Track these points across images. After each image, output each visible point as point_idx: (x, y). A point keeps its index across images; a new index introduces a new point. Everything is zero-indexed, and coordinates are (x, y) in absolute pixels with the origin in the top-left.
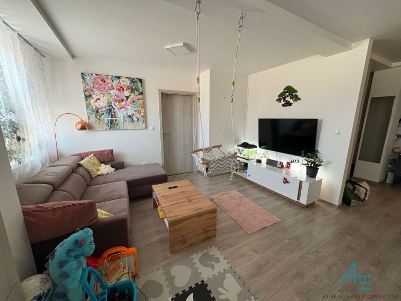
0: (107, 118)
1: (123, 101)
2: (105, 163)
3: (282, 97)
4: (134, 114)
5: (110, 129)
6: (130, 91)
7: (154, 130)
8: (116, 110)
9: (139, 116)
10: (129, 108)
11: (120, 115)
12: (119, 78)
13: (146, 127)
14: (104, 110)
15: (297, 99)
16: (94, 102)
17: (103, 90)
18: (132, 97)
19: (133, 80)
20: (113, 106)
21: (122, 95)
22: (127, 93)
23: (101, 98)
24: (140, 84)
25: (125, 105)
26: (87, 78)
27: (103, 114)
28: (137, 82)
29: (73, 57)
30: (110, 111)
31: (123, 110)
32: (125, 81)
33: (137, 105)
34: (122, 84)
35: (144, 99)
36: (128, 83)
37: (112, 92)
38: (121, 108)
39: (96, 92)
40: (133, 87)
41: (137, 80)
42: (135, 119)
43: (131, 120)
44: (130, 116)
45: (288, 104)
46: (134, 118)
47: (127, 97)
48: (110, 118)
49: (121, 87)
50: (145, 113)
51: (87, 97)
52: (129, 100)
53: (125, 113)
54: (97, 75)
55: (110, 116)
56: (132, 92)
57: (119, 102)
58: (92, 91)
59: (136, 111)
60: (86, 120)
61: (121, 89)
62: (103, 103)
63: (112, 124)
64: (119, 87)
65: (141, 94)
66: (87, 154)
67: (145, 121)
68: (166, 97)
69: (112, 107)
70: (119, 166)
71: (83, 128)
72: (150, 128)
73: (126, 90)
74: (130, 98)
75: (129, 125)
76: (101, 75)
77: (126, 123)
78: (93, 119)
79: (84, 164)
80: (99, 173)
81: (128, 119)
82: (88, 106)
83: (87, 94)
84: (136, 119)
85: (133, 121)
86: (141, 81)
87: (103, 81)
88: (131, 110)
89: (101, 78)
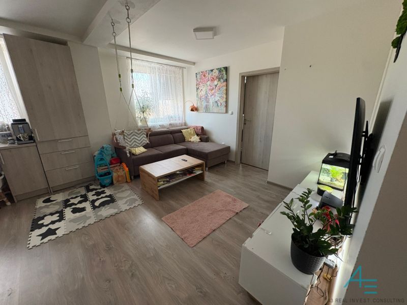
0: (204, 104)
1: (213, 89)
2: (198, 135)
4: (219, 100)
5: (205, 112)
6: (218, 80)
8: (209, 97)
9: (222, 102)
10: (217, 95)
12: (212, 71)
13: (227, 112)
14: (204, 97)
16: (200, 92)
17: (204, 83)
18: (219, 85)
19: (220, 70)
20: (208, 94)
21: (213, 84)
22: (216, 82)
23: (203, 89)
24: (224, 73)
25: (214, 92)
26: (198, 76)
27: (203, 100)
28: (223, 71)
29: (195, 64)
30: (206, 98)
31: (213, 96)
32: (215, 73)
33: (221, 92)
34: (214, 75)
37: (208, 83)
39: (201, 85)
40: (220, 76)
41: (222, 69)
44: (216, 102)
47: (216, 86)
48: (206, 104)
49: (213, 78)
50: (227, 98)
51: (197, 89)
52: (217, 88)
54: (202, 72)
55: (206, 102)
56: (219, 81)
57: (211, 91)
59: (220, 97)
60: (195, 106)
61: (213, 80)
63: (207, 109)
65: (225, 81)
67: (227, 106)
71: (192, 110)
72: (230, 112)
73: (216, 79)
75: (215, 109)
76: (204, 72)
77: (214, 107)
78: (199, 104)
81: (216, 105)
82: (197, 94)
83: (197, 87)
84: (220, 104)
85: (218, 106)
86: (226, 69)
87: (204, 76)
88: (217, 97)
89: (204, 74)
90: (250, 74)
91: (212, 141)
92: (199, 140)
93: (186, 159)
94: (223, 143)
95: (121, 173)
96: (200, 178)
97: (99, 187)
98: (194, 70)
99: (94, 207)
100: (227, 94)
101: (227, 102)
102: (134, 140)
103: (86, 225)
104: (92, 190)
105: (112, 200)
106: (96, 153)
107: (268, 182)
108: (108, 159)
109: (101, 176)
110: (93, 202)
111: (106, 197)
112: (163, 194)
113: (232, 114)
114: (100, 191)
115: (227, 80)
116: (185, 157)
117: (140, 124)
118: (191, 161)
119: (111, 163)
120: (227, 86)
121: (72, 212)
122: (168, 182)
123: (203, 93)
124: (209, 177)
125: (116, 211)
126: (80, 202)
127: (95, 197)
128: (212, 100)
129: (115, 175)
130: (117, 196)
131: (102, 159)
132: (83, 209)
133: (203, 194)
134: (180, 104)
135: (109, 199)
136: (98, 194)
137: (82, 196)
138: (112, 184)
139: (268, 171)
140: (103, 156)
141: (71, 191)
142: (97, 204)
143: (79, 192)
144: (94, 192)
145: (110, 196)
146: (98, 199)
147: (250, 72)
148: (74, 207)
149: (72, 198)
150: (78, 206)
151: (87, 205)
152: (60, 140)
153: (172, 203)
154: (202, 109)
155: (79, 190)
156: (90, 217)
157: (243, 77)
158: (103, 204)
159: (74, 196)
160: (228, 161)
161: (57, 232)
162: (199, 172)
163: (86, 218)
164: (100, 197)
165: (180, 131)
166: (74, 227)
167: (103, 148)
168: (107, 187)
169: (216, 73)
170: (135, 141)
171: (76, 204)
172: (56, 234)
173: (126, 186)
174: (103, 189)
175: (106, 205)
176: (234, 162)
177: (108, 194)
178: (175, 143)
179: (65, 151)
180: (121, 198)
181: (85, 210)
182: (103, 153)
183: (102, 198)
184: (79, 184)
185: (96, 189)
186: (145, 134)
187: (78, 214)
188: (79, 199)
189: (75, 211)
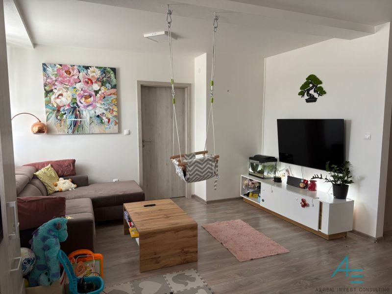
0: (69, 119)
1: (90, 97)
2: (65, 177)
3: (304, 90)
4: (104, 113)
5: (73, 132)
6: (100, 84)
8: (81, 108)
9: (110, 116)
10: (98, 105)
11: (87, 114)
12: (87, 68)
13: (120, 131)
14: (67, 108)
15: (322, 92)
16: (55, 98)
17: (67, 84)
18: (103, 91)
19: (104, 70)
20: (79, 103)
21: (90, 89)
22: (96, 87)
23: (64, 94)
24: (113, 75)
25: (93, 102)
26: (49, 69)
27: (65, 113)
28: (109, 73)
29: (35, 45)
30: (74, 109)
31: (90, 108)
32: (94, 72)
33: (108, 102)
34: (91, 75)
35: (117, 94)
36: (98, 73)
37: (78, 86)
38: (88, 106)
39: (59, 86)
40: (105, 79)
41: (109, 70)
42: (105, 120)
43: (99, 121)
44: (98, 116)
45: (312, 99)
46: (104, 118)
47: (97, 92)
48: (74, 119)
49: (89, 79)
50: (119, 111)
51: (48, 93)
52: (98, 95)
53: (93, 112)
54: (61, 65)
55: (74, 116)
56: (102, 85)
57: (86, 98)
58: (54, 85)
59: (106, 110)
60: (44, 121)
61: (89, 82)
62: (65, 100)
63: (76, 127)
64: (87, 80)
65: (114, 87)
66: (43, 165)
67: (118, 123)
68: (147, 91)
69: (77, 105)
70: (82, 181)
71: (40, 131)
73: (96, 82)
74: (100, 92)
75: (96, 128)
76: (65, 66)
77: (93, 125)
78: (53, 120)
79: (40, 176)
80: (57, 189)
81: (96, 121)
82: (48, 103)
83: (47, 88)
84: (107, 120)
85: (102, 122)
86: (115, 71)
87: (68, 72)
88: (100, 109)
89: (66, 69)
92: (75, 185)
100: (118, 105)
113: (129, 134)
115: (116, 87)
154: (62, 129)
157: (143, 87)
169: (96, 73)
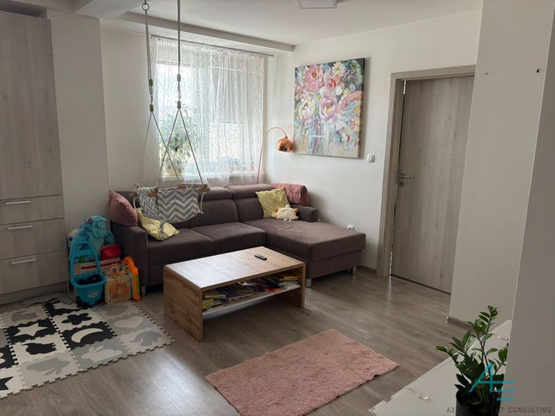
0: (311, 135)
1: (332, 105)
4: (344, 128)
5: (313, 154)
6: (343, 85)
7: (376, 163)
8: (323, 122)
9: (350, 133)
10: (339, 116)
12: (331, 65)
13: (361, 155)
14: (310, 121)
16: (302, 110)
17: (312, 90)
18: (345, 96)
19: (349, 64)
20: (321, 115)
21: (333, 93)
22: (339, 90)
23: (309, 104)
24: (359, 70)
25: (334, 112)
26: (300, 74)
27: (308, 128)
28: (355, 67)
29: (293, 47)
30: (316, 122)
31: (331, 121)
32: (338, 69)
33: (350, 111)
34: (335, 74)
36: (342, 71)
37: (322, 91)
38: (329, 118)
39: (306, 94)
40: (349, 78)
41: (355, 62)
42: (345, 138)
43: (339, 139)
44: (338, 132)
46: (344, 135)
47: (339, 97)
48: (315, 136)
49: (333, 81)
50: (362, 125)
51: (297, 102)
52: (340, 102)
53: (332, 126)
54: (308, 67)
55: (315, 132)
56: (346, 87)
57: (328, 108)
58: (302, 92)
59: (347, 123)
60: (290, 138)
61: (333, 84)
63: (316, 146)
64: (330, 82)
65: (360, 88)
67: (361, 143)
69: (319, 117)
71: (282, 148)
72: (368, 157)
73: (339, 84)
74: (342, 98)
75: (335, 149)
76: (313, 66)
77: (332, 144)
78: (298, 136)
81: (335, 139)
82: (296, 114)
83: (297, 97)
84: (346, 138)
85: (341, 141)
86: (363, 63)
87: (314, 75)
88: (341, 122)
89: (313, 70)
90: (416, 76)
91: (325, 220)
92: (295, 217)
93: (265, 256)
94: (350, 226)
95: (122, 278)
96: (294, 300)
97: (74, 306)
98: (292, 60)
99: (72, 345)
100: (363, 116)
101: (361, 134)
102: (175, 206)
103: (62, 375)
104: (61, 312)
105: (105, 333)
106: (74, 233)
107: (451, 321)
108: (97, 246)
109: (81, 282)
110: (67, 335)
111: (93, 326)
112: (212, 329)
113: (373, 160)
114: (78, 314)
115: (363, 87)
116: (261, 251)
117: (165, 174)
118: (276, 261)
119: (103, 256)
120: (364, 99)
121: (27, 350)
122: (224, 302)
123: (309, 111)
124: (313, 301)
125: (119, 353)
126: (40, 334)
127: (70, 327)
128: (327, 128)
129: (109, 281)
130: (116, 325)
131: (85, 246)
132: (49, 348)
133: (298, 336)
134: (257, 135)
135: (101, 330)
136: (74, 320)
137: (41, 323)
138: (101, 301)
139: (450, 294)
140: (88, 239)
141: (14, 312)
142: (77, 338)
143: (34, 315)
144: (65, 316)
145: (100, 325)
146: (76, 330)
147: (414, 72)
148: (29, 341)
149: (21, 325)
150: (38, 341)
151: (55, 339)
152: (9, 200)
153: (231, 347)
154: (304, 148)
155: (32, 310)
156: (67, 363)
157: (399, 83)
158: (88, 340)
159: (25, 322)
160: (360, 268)
161: (7, 384)
162: (291, 287)
163: (58, 364)
164: (79, 326)
165: (252, 195)
166: (40, 378)
167: (90, 222)
168: (91, 307)
169: (340, 70)
170: (176, 210)
171: (32, 338)
172: (7, 388)
173: (132, 308)
174: (82, 312)
175: (97, 343)
176: (373, 272)
177: (96, 320)
178: (242, 219)
179: (14, 224)
180: (127, 331)
181: (54, 349)
182: (89, 233)
183: (85, 327)
184: (32, 298)
185: (69, 311)
186: (195, 196)
187: (40, 357)
188: (36, 328)
189: (33, 349)
